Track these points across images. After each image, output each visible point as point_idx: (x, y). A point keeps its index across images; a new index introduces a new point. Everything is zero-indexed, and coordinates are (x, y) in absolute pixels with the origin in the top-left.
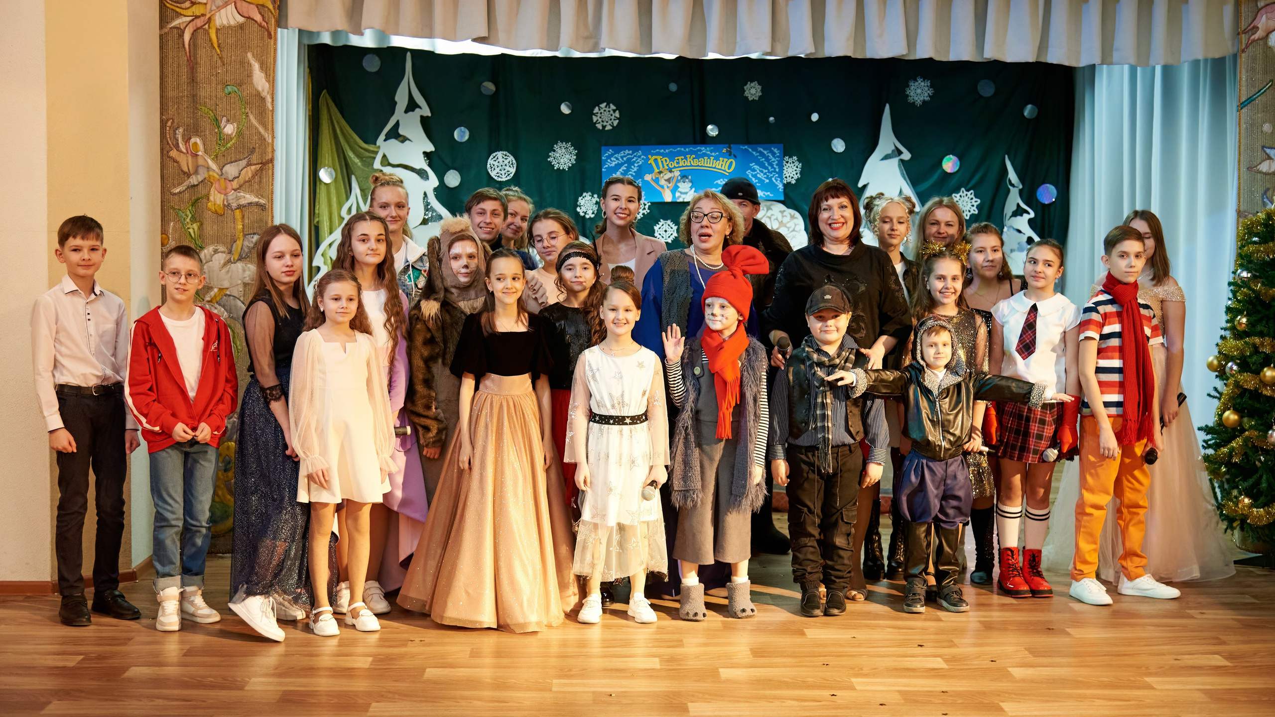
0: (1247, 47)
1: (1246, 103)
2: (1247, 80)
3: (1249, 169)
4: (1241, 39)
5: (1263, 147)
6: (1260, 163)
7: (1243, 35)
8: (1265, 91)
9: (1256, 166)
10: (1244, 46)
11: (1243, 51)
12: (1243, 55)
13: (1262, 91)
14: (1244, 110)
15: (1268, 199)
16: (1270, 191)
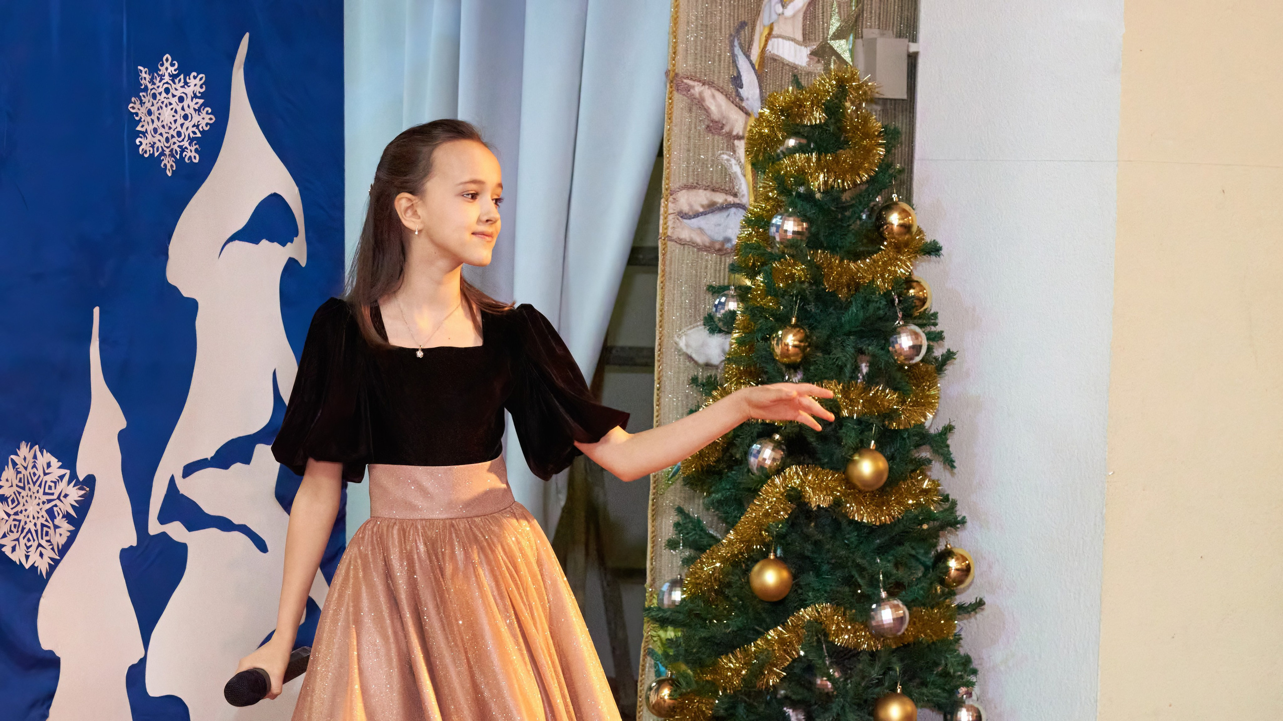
15: (741, 47)
16: (747, 29)
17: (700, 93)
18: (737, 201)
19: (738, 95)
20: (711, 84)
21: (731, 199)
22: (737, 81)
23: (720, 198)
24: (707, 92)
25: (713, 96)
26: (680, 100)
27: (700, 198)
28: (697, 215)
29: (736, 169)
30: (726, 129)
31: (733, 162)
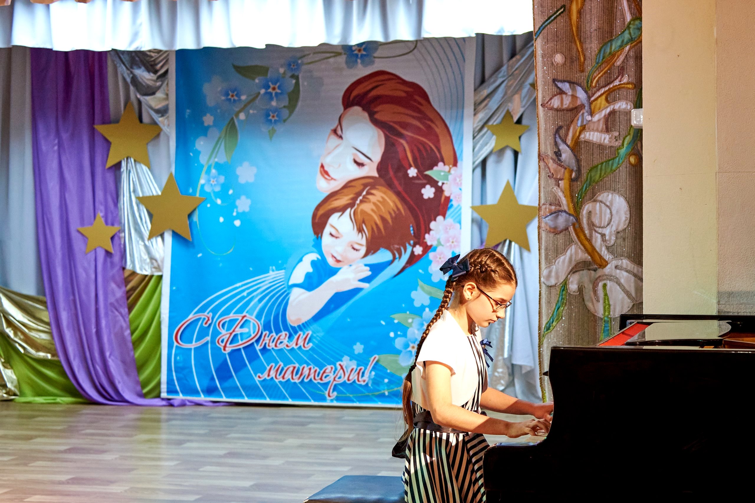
1: (538, 33)
3: (543, 105)
5: (554, 80)
6: (551, 99)
8: (555, 18)
9: (548, 102)
14: (538, 41)
15: (561, 138)
16: (564, 129)
18: (561, 209)
19: (559, 160)
22: (558, 154)
29: (561, 195)
30: (555, 176)
31: (559, 191)
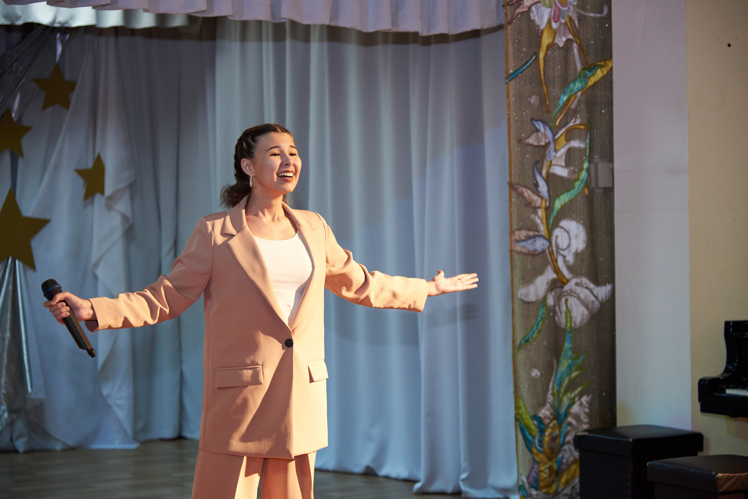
0: (512, 19)
1: (513, 76)
2: (514, 52)
3: (520, 141)
4: (506, 10)
5: (532, 119)
6: (529, 136)
7: (508, 7)
8: (531, 64)
9: (525, 139)
10: (509, 18)
11: (510, 23)
12: (509, 27)
13: (528, 64)
14: (512, 83)
15: (538, 171)
16: (540, 163)
17: (522, 191)
18: (540, 234)
19: (537, 190)
20: (526, 187)
21: (536, 233)
22: (536, 185)
23: (531, 233)
24: (524, 190)
25: (527, 192)
26: (514, 194)
27: (523, 234)
28: (523, 241)
29: (538, 221)
30: (533, 205)
31: (537, 218)
